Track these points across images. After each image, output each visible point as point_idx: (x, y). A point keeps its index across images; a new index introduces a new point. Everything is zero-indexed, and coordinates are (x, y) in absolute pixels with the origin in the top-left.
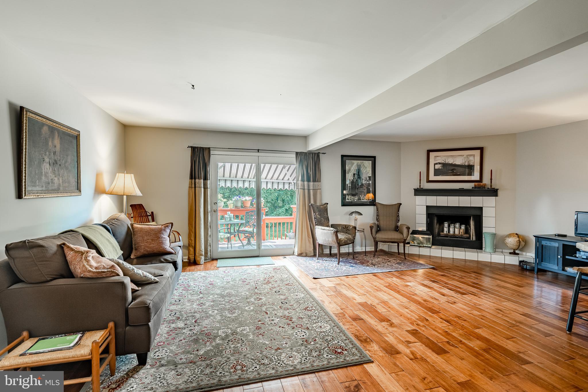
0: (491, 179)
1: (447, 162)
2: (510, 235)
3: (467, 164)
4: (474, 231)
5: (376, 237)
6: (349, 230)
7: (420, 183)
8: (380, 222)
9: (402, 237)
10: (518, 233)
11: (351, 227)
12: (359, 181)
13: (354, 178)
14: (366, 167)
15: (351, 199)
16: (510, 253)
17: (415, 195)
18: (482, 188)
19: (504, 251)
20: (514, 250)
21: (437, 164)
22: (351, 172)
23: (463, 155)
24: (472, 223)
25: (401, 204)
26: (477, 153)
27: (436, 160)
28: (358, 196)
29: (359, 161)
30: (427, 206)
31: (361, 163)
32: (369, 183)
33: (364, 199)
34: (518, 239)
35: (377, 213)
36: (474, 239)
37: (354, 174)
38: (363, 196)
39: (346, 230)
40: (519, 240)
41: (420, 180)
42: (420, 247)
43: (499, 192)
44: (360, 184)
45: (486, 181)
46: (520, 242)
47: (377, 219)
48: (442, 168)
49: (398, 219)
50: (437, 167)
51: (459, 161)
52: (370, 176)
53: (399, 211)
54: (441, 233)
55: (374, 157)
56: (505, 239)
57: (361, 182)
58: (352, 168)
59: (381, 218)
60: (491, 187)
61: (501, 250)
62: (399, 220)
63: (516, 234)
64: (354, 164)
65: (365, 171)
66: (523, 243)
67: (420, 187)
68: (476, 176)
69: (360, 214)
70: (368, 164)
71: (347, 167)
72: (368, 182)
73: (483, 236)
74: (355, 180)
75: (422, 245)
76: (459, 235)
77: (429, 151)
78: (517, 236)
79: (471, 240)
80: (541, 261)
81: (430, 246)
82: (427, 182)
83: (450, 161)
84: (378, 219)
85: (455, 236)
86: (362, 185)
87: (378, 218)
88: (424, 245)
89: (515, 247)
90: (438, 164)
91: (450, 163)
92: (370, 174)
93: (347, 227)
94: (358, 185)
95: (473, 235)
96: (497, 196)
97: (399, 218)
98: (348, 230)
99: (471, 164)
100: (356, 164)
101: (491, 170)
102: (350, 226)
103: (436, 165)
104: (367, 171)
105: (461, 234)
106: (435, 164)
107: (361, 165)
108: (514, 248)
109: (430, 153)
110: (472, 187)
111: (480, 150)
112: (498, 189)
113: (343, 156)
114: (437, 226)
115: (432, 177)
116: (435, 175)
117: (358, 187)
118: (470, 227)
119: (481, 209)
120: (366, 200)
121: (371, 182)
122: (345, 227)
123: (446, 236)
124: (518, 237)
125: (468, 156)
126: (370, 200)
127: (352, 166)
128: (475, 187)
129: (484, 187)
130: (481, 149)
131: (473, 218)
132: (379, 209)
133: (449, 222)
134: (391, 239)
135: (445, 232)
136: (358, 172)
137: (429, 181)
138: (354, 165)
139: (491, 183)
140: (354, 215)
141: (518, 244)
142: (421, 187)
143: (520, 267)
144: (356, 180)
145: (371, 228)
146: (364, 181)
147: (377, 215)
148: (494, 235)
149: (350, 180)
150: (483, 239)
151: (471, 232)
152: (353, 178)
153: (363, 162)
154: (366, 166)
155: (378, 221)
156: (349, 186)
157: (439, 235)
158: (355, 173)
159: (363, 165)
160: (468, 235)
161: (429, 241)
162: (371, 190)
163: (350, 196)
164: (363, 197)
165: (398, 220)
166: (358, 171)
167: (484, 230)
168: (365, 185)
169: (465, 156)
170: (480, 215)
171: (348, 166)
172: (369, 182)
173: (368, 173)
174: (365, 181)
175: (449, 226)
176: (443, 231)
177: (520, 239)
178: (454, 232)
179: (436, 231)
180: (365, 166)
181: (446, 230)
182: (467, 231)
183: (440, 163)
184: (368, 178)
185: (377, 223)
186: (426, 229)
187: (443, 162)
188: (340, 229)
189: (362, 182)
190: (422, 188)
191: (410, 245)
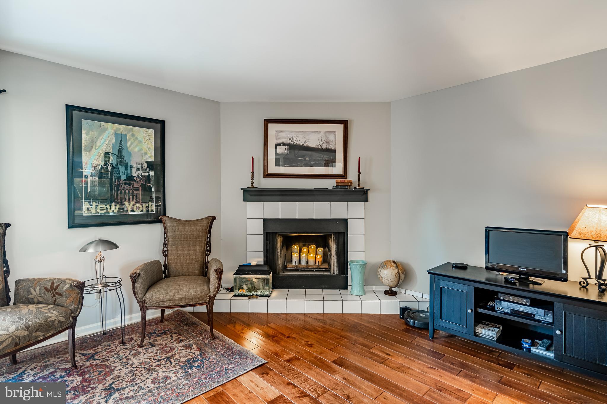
0: (359, 173)
1: (295, 143)
2: (385, 264)
3: (324, 147)
4: (335, 259)
5: (145, 300)
6: (61, 295)
7: (253, 179)
8: (170, 257)
9: (205, 292)
10: (395, 261)
11: (67, 286)
12: (122, 169)
13: (106, 164)
14: (140, 142)
15: (99, 211)
16: (386, 293)
17: (245, 200)
18: (346, 187)
19: (377, 288)
20: (391, 287)
21: (279, 145)
22: (96, 149)
23: (320, 132)
24: (333, 244)
25: (214, 218)
26: (340, 128)
27: (278, 137)
28: (118, 203)
29: (121, 127)
30: (265, 220)
31: (126, 130)
32: (149, 176)
33: (135, 209)
34: (396, 271)
35: (165, 238)
36: (336, 272)
37: (107, 154)
38: (132, 203)
39: (54, 296)
40: (398, 273)
41: (253, 172)
42: (250, 297)
43: (370, 195)
44: (123, 177)
45: (352, 176)
46: (400, 275)
47: (164, 252)
48: (287, 154)
49: (208, 248)
50: (282, 150)
51: (313, 142)
52: (150, 160)
53: (210, 232)
54: (289, 266)
55: (162, 123)
56: (379, 270)
57: (128, 174)
58: (100, 141)
59: (172, 249)
60: (359, 186)
61: (372, 288)
62: (210, 251)
63: (394, 262)
64: (106, 129)
65: (136, 150)
66: (402, 276)
67: (252, 185)
68: (338, 169)
69: (112, 245)
70: (144, 135)
71: (84, 136)
72: (146, 174)
73: (349, 267)
74: (110, 168)
75: (255, 293)
76: (314, 267)
77: (267, 122)
78: (394, 265)
79: (332, 273)
80: (439, 318)
81: (267, 293)
82: (264, 177)
83: (300, 141)
84: (167, 251)
85: (308, 268)
86: (130, 178)
87: (165, 249)
88: (259, 292)
89: (393, 284)
90: (282, 145)
91: (301, 144)
92: (150, 157)
93: (55, 285)
94: (119, 178)
95: (334, 265)
96: (367, 201)
97: (210, 247)
98: (57, 293)
99: (332, 147)
100: (113, 131)
101: (359, 159)
102: (64, 281)
103: (278, 147)
104: (141, 149)
105: (317, 264)
106: (277, 145)
107: (126, 135)
108: (391, 285)
109: (269, 124)
110: (333, 186)
111: (343, 125)
112: (369, 190)
113: (69, 108)
114: (282, 253)
115: (273, 169)
116: (277, 164)
117: (117, 183)
118: (330, 251)
119: (345, 221)
120: (142, 211)
121: (152, 174)
122: (49, 288)
123: (296, 269)
124: (397, 267)
125: (327, 134)
126: (152, 211)
127: (100, 135)
128: (337, 186)
129: (350, 186)
130: (345, 123)
131: (333, 237)
132: (169, 230)
133: (301, 244)
134: (181, 299)
135: (294, 264)
136: (119, 151)
137: (267, 175)
138: (107, 132)
139: (359, 179)
140: (91, 250)
141: (397, 280)
142: (255, 186)
143: (403, 321)
144: (113, 168)
145: (134, 278)
146: (134, 170)
147: (164, 243)
148: (364, 265)
149: (94, 167)
150: (349, 271)
151: (332, 261)
152: (103, 163)
153: (131, 130)
154: (140, 139)
155: (166, 256)
156: (92, 182)
157: (285, 268)
158: (111, 151)
159: (133, 135)
160: (327, 266)
161: (267, 284)
162: (153, 190)
163: (94, 204)
164: (133, 205)
165: (208, 251)
166: (118, 148)
167: (351, 257)
168: (138, 180)
169: (322, 133)
170: (344, 233)
171: (87, 134)
172: (148, 172)
173: (146, 153)
174: (138, 170)
175: (300, 251)
176: (291, 261)
177: (400, 271)
178: (308, 262)
179: (280, 262)
180: (137, 138)
181: (295, 257)
182: (326, 259)
183: (284, 144)
184: (145, 166)
185: (162, 259)
186: (264, 261)
187: (289, 141)
188: (38, 292)
189: (131, 172)
190: (257, 187)
191: (235, 296)
